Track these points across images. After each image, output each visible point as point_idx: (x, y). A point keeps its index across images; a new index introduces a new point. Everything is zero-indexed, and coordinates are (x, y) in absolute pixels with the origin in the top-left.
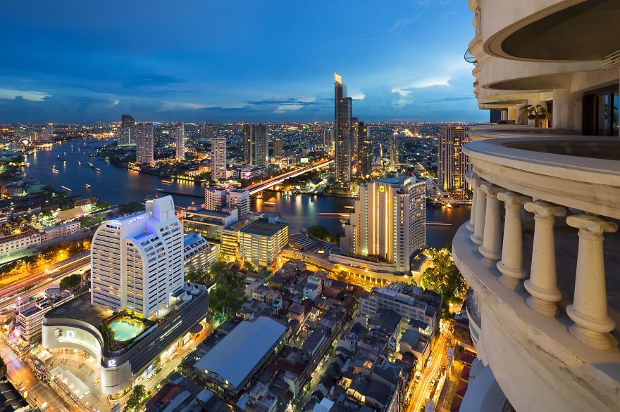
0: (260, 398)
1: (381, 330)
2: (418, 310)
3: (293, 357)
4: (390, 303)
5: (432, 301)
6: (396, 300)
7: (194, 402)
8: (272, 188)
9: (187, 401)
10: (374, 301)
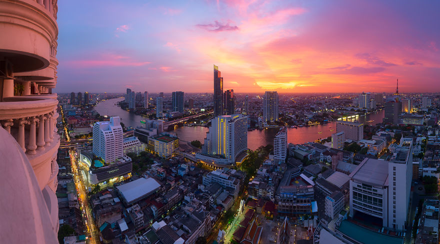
0: (136, 211)
1: (207, 192)
2: (230, 181)
3: (159, 199)
4: (217, 179)
5: (239, 176)
6: (220, 177)
7: (112, 200)
8: (183, 123)
9: (110, 198)
10: (209, 178)
